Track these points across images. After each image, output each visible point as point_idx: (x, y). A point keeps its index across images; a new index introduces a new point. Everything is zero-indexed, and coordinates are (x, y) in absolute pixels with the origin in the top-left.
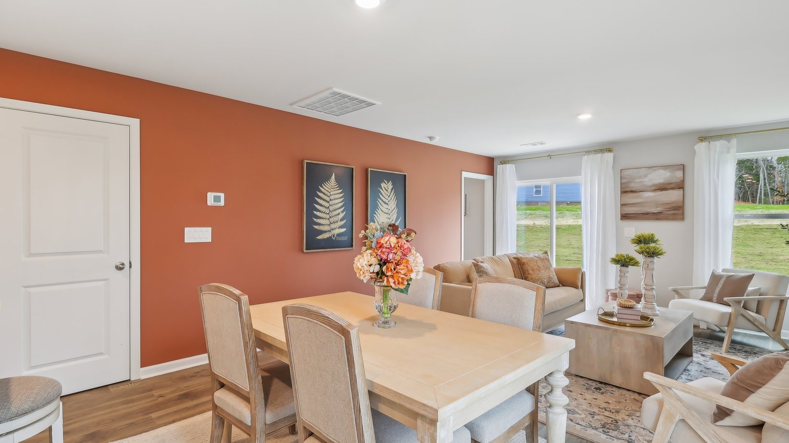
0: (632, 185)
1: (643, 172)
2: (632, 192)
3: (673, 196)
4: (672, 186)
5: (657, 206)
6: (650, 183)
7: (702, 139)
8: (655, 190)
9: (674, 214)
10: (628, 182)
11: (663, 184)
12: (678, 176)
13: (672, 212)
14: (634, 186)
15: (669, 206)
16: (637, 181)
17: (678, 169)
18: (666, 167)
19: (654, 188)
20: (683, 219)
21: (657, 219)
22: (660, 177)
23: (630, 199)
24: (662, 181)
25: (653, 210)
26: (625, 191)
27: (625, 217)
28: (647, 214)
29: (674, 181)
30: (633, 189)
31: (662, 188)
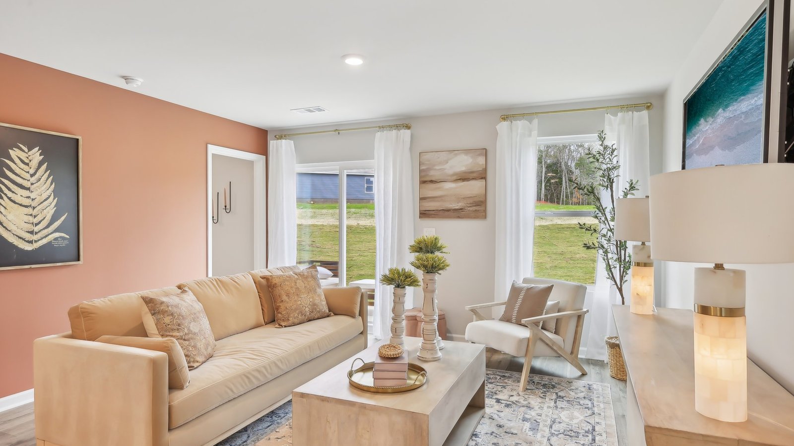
0: (432, 173)
1: (443, 156)
2: (432, 182)
3: (474, 188)
4: (475, 175)
5: (459, 200)
6: (451, 172)
7: (505, 118)
8: (456, 181)
9: (476, 210)
10: (428, 169)
11: (465, 172)
12: (481, 163)
13: (474, 208)
14: (434, 174)
15: (471, 201)
16: (437, 168)
17: (479, 155)
18: (467, 151)
19: (455, 178)
20: (485, 217)
21: (459, 217)
22: (462, 163)
23: (431, 191)
24: (463, 169)
25: (454, 205)
26: (425, 181)
27: (424, 214)
28: (448, 210)
29: (475, 169)
30: (433, 179)
31: (463, 178)
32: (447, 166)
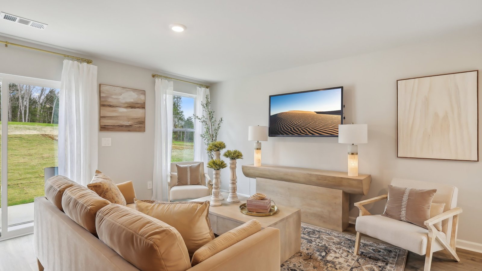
0: (110, 100)
1: (118, 90)
2: (110, 106)
3: (137, 113)
4: (139, 105)
5: (129, 119)
6: (124, 101)
7: (154, 76)
8: (127, 107)
9: (140, 127)
10: (107, 97)
11: (133, 103)
12: (142, 99)
13: (139, 125)
14: (111, 101)
15: (137, 121)
16: (114, 97)
17: (142, 94)
18: (135, 90)
19: (126, 105)
20: (144, 131)
21: (129, 131)
22: (131, 97)
23: (107, 112)
24: (132, 100)
25: (126, 123)
26: (103, 105)
27: (103, 128)
28: (122, 126)
29: (139, 102)
30: (111, 104)
31: (132, 106)
32: (121, 97)
